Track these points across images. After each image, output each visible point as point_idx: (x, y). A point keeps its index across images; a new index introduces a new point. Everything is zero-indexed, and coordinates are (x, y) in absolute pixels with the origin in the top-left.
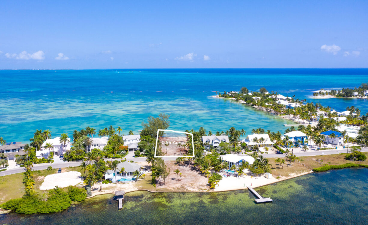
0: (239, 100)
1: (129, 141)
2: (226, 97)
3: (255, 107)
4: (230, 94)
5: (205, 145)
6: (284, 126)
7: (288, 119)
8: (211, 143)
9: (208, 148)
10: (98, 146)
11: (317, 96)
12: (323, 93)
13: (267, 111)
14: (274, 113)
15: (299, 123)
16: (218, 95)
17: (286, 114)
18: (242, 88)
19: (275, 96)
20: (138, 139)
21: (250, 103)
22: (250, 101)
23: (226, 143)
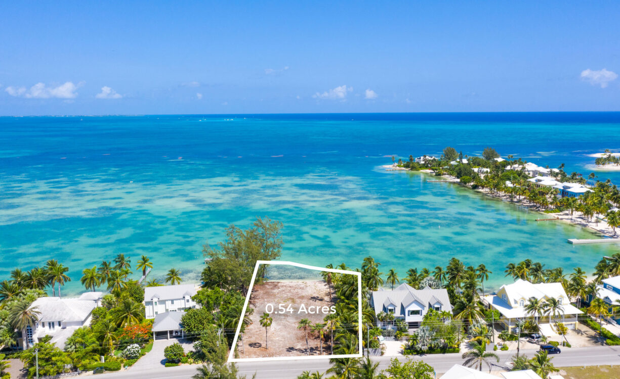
0: (443, 174)
1: (163, 302)
2: (413, 168)
3: (480, 190)
4: (423, 162)
5: (383, 320)
6: (571, 243)
7: (569, 222)
8: (397, 314)
9: (390, 328)
10: (60, 325)
11: (603, 164)
12: (614, 158)
13: (512, 201)
14: (531, 207)
15: (602, 234)
16: (396, 164)
17: (559, 209)
18: (446, 149)
19: (521, 166)
20: (187, 297)
21: (469, 182)
22: (468, 177)
23: (443, 313)
